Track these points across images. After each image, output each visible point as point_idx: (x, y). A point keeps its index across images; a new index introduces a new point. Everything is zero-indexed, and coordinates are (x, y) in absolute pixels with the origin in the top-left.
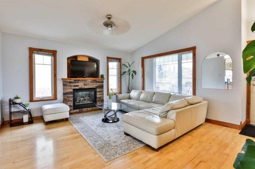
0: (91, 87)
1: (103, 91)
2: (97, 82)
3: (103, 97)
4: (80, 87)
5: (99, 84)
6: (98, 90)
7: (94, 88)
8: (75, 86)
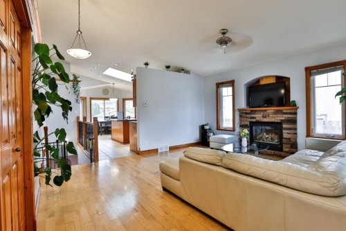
0: (273, 120)
1: (296, 129)
2: (284, 113)
3: (296, 139)
4: (258, 119)
5: (287, 116)
6: (284, 126)
7: (277, 123)
8: (251, 118)
